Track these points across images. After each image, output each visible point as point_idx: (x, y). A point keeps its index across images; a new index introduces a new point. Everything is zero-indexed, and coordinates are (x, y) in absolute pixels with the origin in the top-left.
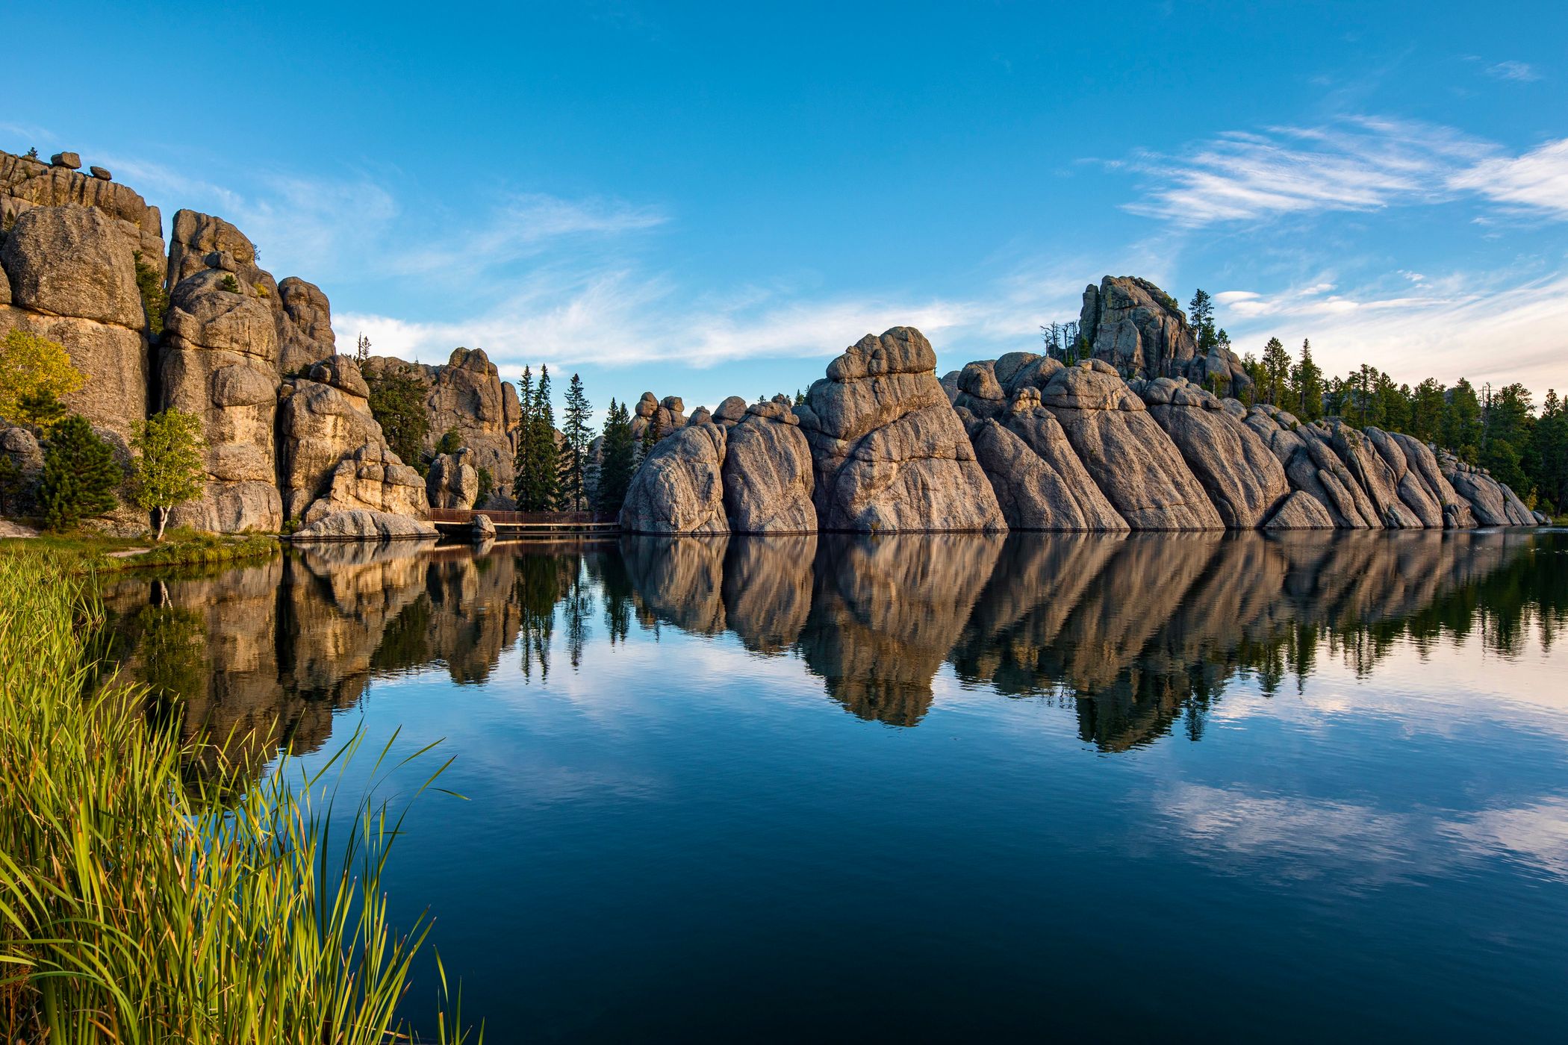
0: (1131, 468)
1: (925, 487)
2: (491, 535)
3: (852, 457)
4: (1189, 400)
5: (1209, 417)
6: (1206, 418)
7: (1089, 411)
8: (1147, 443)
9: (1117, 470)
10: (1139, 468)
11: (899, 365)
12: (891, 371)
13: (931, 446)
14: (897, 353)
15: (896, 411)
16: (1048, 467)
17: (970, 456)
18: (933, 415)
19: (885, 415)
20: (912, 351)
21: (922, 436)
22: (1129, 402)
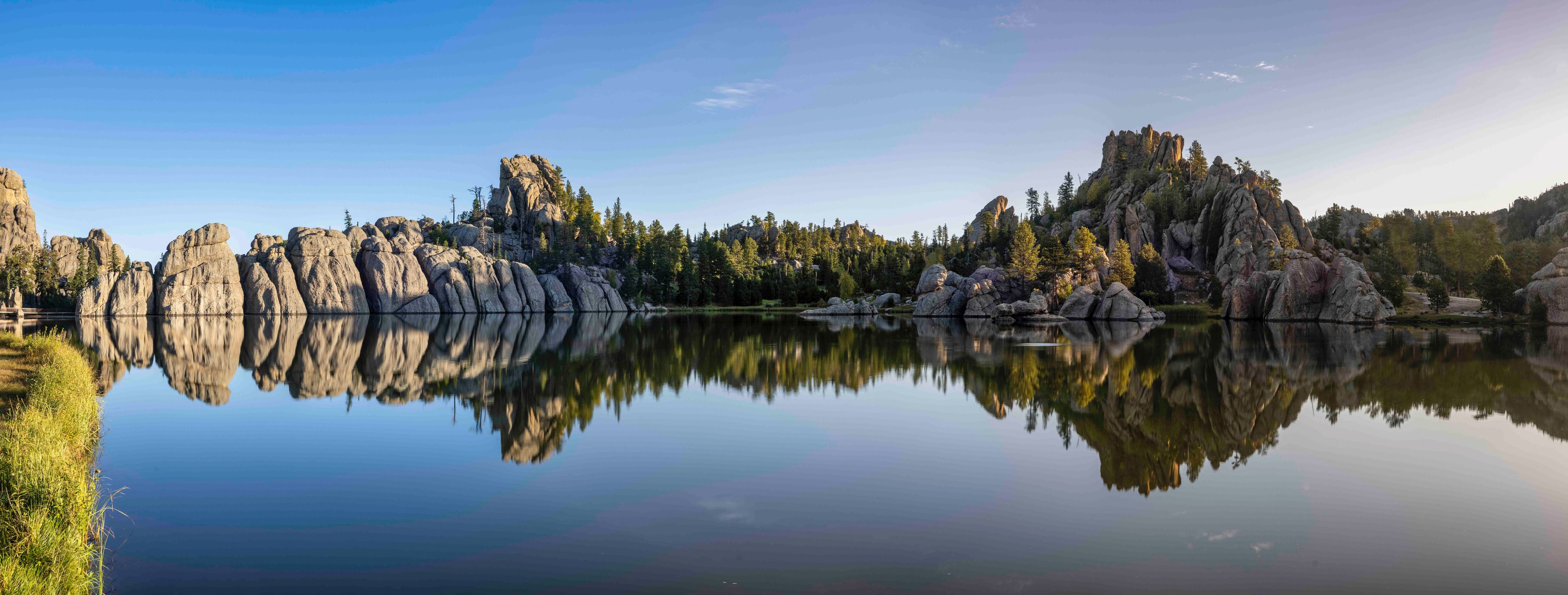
0: (318, 285)
1: (200, 296)
2: (21, 317)
3: (167, 284)
4: (381, 249)
5: (390, 257)
6: (387, 257)
7: (308, 258)
8: (335, 273)
9: (311, 286)
10: (323, 285)
11: (201, 242)
12: (196, 245)
13: (208, 278)
14: (202, 237)
15: (195, 263)
16: (272, 285)
17: (230, 282)
18: (216, 264)
19: (189, 265)
20: (210, 235)
21: (205, 274)
22: (335, 252)
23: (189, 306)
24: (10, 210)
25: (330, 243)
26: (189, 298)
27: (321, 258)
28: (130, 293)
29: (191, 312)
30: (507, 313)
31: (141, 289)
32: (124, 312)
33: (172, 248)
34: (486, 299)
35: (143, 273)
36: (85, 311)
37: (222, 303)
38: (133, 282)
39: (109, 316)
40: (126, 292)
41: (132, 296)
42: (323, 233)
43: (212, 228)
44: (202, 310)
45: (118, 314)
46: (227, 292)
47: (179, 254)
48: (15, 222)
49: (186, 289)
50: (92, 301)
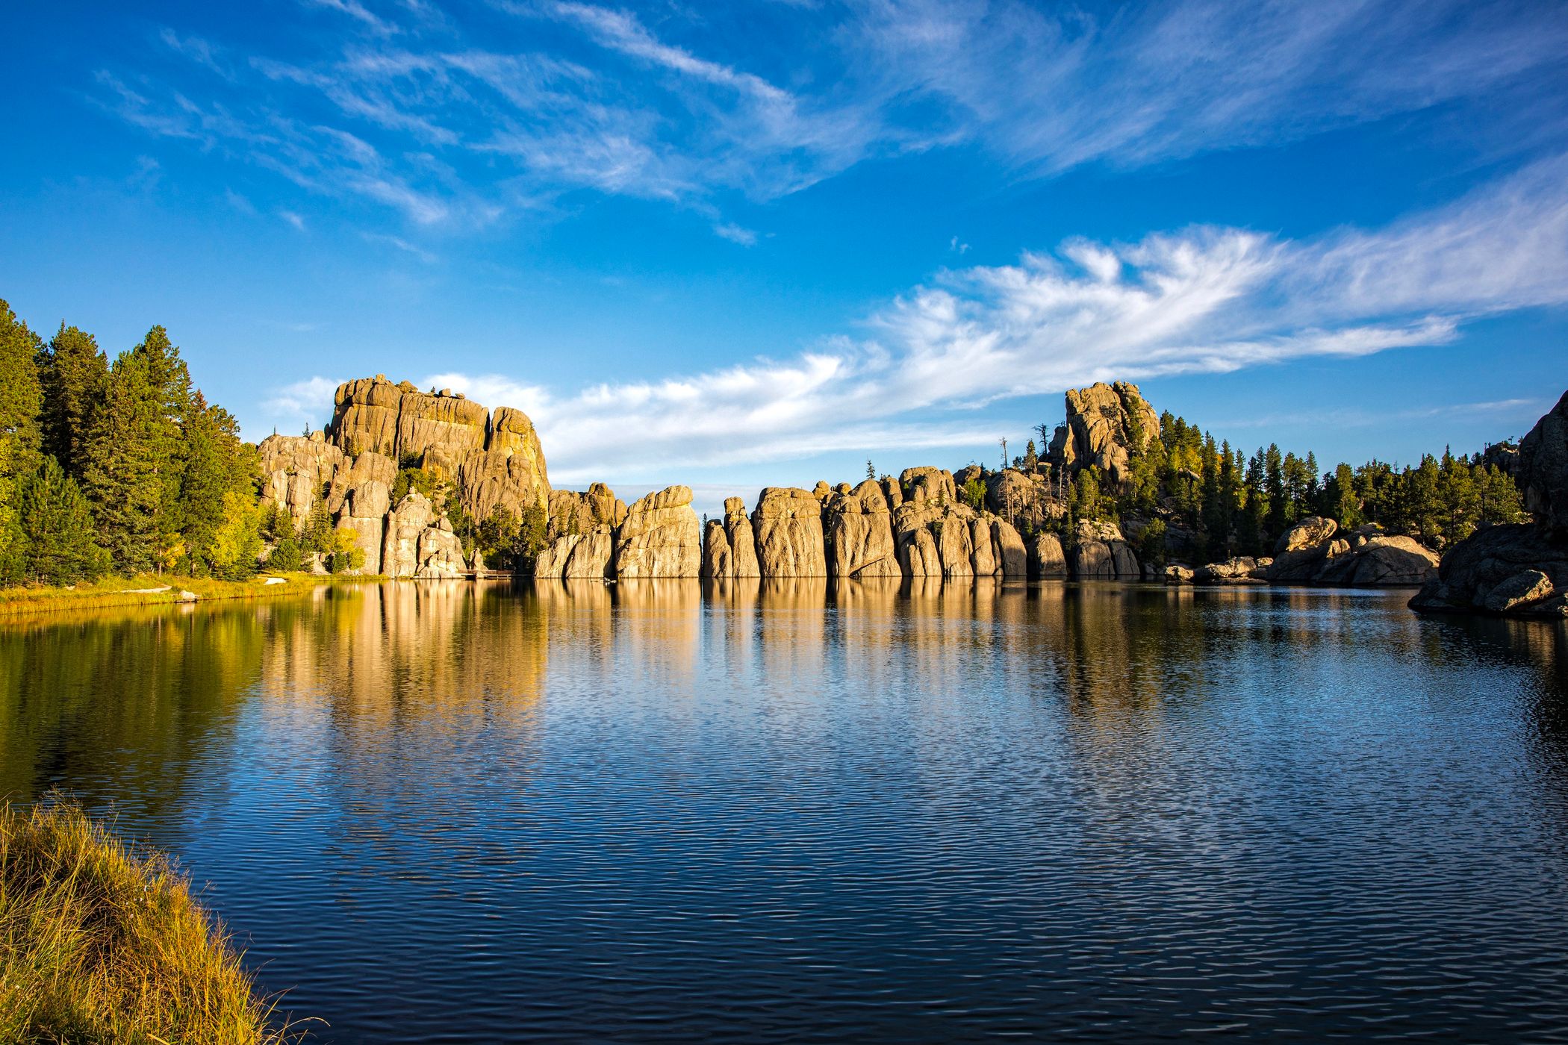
0: (774, 548)
1: (654, 559)
2: (480, 578)
3: (624, 547)
4: (848, 510)
5: (855, 518)
6: (852, 519)
7: (769, 520)
8: (792, 535)
9: (767, 549)
10: (779, 547)
11: (660, 506)
12: (656, 508)
13: (664, 541)
14: (662, 500)
15: (653, 527)
16: (728, 548)
17: (686, 545)
18: (674, 526)
19: (646, 529)
20: (671, 498)
21: (662, 537)
22: (797, 514)
23: (642, 568)
24: (503, 462)
25: (793, 504)
26: (643, 561)
27: (781, 522)
28: (586, 556)
29: (644, 575)
30: (975, 576)
31: (598, 551)
32: (578, 575)
33: (631, 511)
34: (953, 562)
35: (601, 537)
36: (541, 573)
37: (675, 566)
38: (591, 545)
39: (564, 578)
40: (583, 554)
41: (588, 558)
42: (789, 495)
43: (673, 491)
44: (655, 573)
45: (572, 576)
46: (682, 555)
47: (637, 517)
48: (508, 475)
49: (641, 552)
50: (548, 563)
